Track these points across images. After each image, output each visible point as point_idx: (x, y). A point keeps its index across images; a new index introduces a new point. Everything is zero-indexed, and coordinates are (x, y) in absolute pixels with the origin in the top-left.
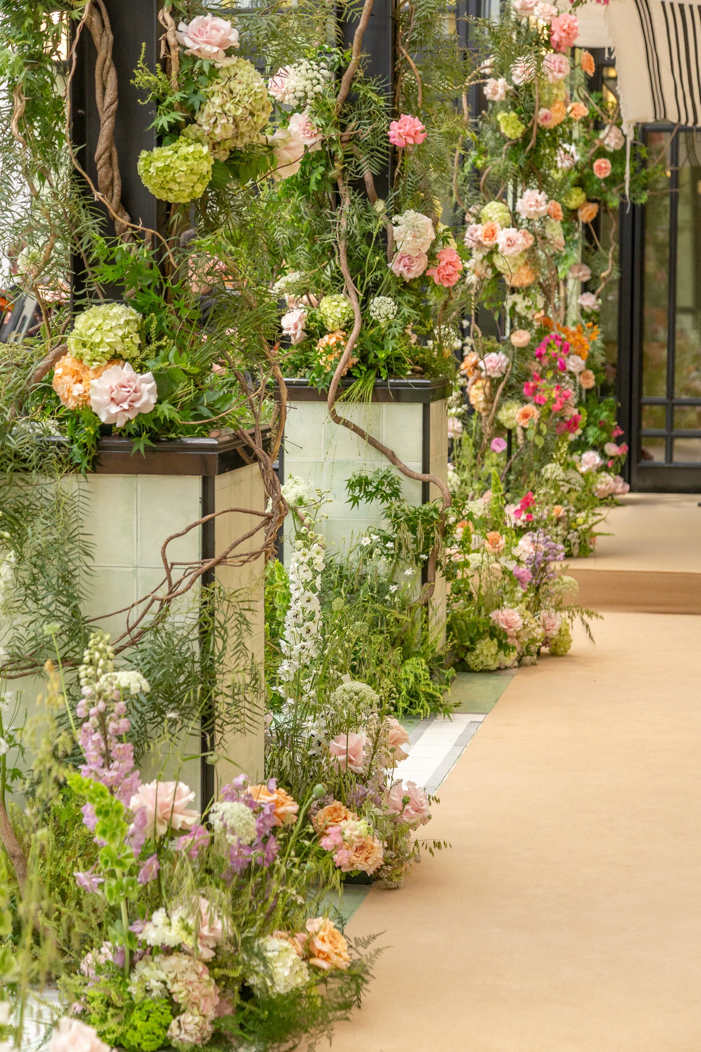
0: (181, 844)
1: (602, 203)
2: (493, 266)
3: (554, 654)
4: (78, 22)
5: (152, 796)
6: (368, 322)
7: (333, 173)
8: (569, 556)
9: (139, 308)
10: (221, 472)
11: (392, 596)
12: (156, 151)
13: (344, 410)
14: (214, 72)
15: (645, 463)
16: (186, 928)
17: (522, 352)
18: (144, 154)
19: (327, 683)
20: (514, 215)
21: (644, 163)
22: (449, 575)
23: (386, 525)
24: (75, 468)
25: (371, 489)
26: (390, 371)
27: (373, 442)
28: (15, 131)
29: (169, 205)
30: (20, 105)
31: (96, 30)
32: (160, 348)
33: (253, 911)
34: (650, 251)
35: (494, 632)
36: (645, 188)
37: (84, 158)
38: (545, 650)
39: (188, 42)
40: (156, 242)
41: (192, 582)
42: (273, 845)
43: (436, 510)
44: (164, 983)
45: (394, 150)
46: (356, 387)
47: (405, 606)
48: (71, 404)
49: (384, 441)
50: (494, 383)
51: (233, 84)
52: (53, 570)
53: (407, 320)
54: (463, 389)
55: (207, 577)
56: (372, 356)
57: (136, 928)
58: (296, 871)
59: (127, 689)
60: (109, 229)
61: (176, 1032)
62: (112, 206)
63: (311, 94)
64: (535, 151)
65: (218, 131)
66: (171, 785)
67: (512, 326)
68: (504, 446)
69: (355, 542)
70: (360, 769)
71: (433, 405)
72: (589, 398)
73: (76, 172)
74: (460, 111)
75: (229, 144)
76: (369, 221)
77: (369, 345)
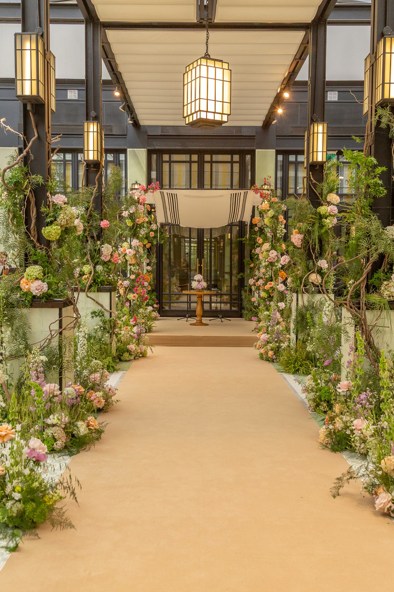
0: (56, 399)
1: (152, 243)
2: (125, 259)
3: (143, 356)
4: (26, 195)
5: (48, 388)
6: (95, 272)
7: (86, 234)
8: (146, 332)
9: (42, 267)
10: (64, 307)
11: (103, 341)
12: (47, 227)
13: (89, 294)
14: (61, 208)
15: (164, 309)
16: (58, 419)
17: (133, 280)
18: (43, 228)
19: (89, 361)
20: (131, 245)
21: (162, 233)
22: (117, 336)
23: (101, 323)
24: (26, 306)
25: (97, 314)
26: (101, 284)
27: (97, 303)
28: (10, 222)
29: (49, 241)
30: (11, 215)
31: (31, 197)
32: (48, 276)
33: (74, 416)
34: (164, 256)
35: (128, 351)
36: (162, 239)
37: (28, 229)
38: (140, 355)
39: (55, 201)
40: (46, 250)
41: (57, 335)
42: (79, 399)
43: (113, 319)
44: (52, 434)
45: (102, 228)
46: (93, 288)
47: (106, 344)
48: (25, 290)
49: (100, 302)
50: (126, 288)
51: (66, 211)
52: (21, 332)
53: (105, 271)
54: (118, 290)
55: (61, 333)
56: (96, 281)
57: (45, 420)
58: (84, 406)
59: (43, 360)
60: (34, 247)
61: (56, 446)
62: (35, 241)
63: (80, 214)
64: (135, 229)
65: (62, 223)
66: (54, 384)
67: (130, 274)
68: (129, 304)
69: (93, 328)
70: (98, 383)
71: (112, 293)
72: (149, 292)
73: (26, 232)
74: (117, 219)
75: (65, 226)
76: (95, 246)
77: (96, 278)
